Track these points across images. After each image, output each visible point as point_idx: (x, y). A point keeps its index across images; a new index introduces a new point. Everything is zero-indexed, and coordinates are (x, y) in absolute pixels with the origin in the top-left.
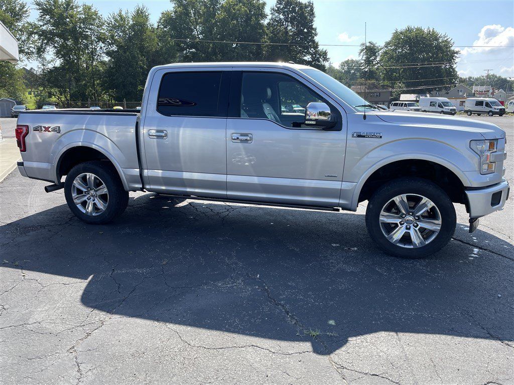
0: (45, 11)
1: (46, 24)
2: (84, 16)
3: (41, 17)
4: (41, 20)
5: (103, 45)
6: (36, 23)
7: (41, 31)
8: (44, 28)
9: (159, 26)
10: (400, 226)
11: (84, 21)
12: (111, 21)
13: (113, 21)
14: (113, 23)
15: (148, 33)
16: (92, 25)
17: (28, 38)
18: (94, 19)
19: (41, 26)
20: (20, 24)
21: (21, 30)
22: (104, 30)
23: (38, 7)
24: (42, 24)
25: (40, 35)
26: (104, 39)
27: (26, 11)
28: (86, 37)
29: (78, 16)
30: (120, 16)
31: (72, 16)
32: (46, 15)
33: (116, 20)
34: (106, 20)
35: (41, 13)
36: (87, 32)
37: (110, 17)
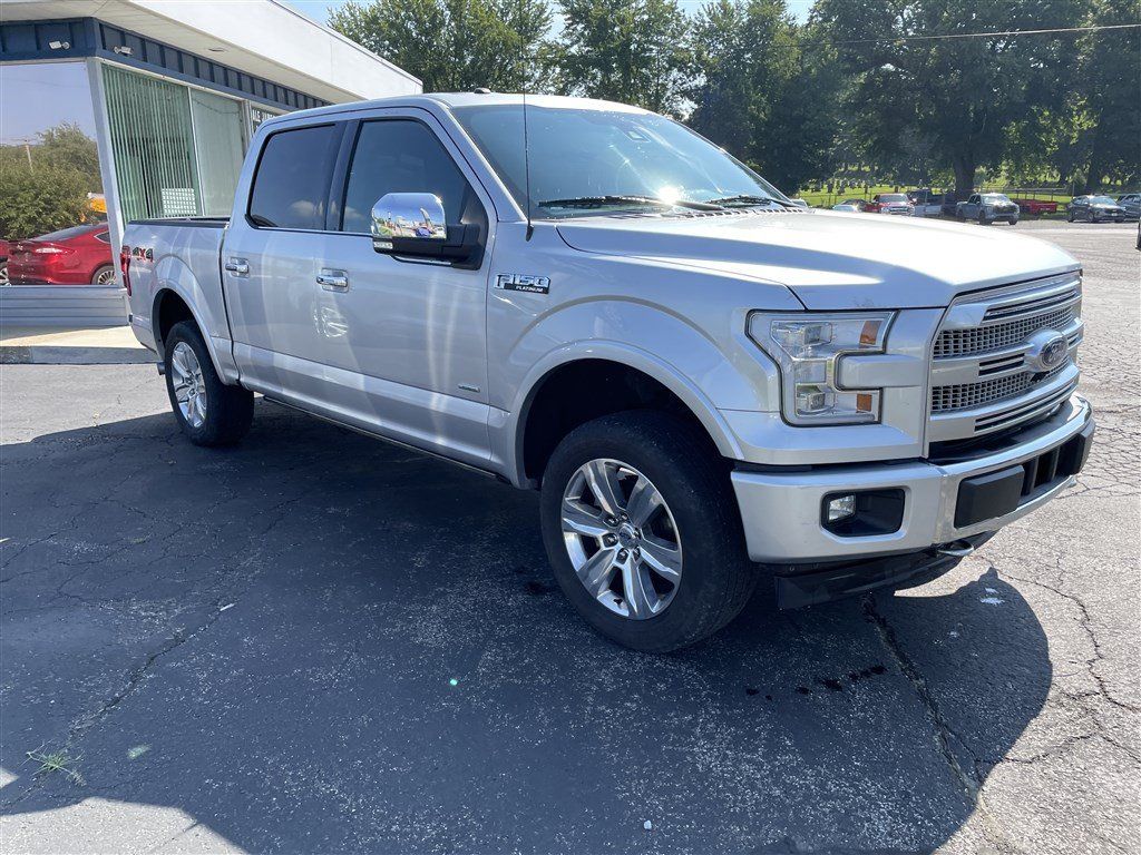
0: (576, 15)
1: (577, 42)
2: (646, 17)
3: (567, 28)
4: (569, 34)
5: (681, 75)
6: (560, 41)
7: (567, 57)
8: (574, 50)
9: (812, 17)
10: (604, 548)
11: (646, 28)
12: (703, 22)
13: (707, 19)
14: (707, 25)
15: (779, 38)
16: (662, 33)
17: (545, 72)
18: (667, 22)
19: (567, 47)
20: (534, 47)
21: (535, 59)
22: (686, 42)
23: (563, 8)
24: (568, 42)
25: (563, 67)
26: (682, 61)
27: (547, 19)
28: (646, 62)
29: (637, 18)
30: (724, 6)
31: (622, 21)
32: (578, 23)
33: (714, 18)
34: (693, 18)
35: (569, 19)
36: (652, 50)
37: (702, 11)
